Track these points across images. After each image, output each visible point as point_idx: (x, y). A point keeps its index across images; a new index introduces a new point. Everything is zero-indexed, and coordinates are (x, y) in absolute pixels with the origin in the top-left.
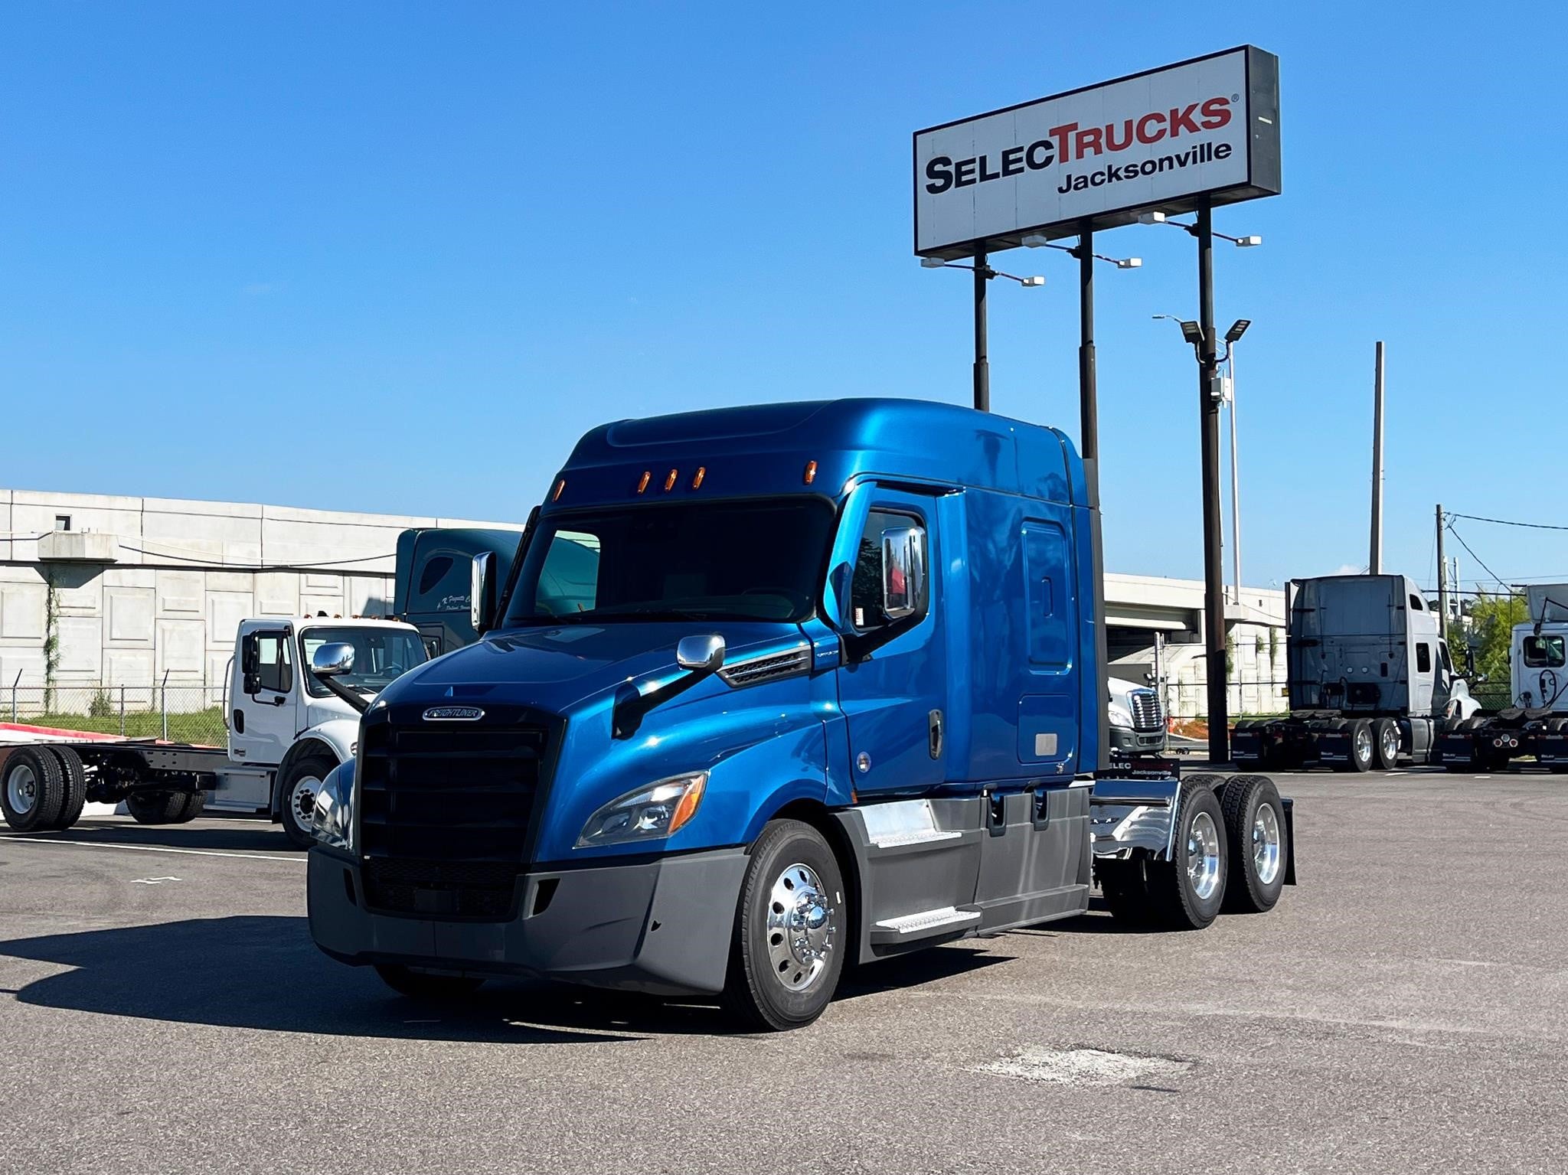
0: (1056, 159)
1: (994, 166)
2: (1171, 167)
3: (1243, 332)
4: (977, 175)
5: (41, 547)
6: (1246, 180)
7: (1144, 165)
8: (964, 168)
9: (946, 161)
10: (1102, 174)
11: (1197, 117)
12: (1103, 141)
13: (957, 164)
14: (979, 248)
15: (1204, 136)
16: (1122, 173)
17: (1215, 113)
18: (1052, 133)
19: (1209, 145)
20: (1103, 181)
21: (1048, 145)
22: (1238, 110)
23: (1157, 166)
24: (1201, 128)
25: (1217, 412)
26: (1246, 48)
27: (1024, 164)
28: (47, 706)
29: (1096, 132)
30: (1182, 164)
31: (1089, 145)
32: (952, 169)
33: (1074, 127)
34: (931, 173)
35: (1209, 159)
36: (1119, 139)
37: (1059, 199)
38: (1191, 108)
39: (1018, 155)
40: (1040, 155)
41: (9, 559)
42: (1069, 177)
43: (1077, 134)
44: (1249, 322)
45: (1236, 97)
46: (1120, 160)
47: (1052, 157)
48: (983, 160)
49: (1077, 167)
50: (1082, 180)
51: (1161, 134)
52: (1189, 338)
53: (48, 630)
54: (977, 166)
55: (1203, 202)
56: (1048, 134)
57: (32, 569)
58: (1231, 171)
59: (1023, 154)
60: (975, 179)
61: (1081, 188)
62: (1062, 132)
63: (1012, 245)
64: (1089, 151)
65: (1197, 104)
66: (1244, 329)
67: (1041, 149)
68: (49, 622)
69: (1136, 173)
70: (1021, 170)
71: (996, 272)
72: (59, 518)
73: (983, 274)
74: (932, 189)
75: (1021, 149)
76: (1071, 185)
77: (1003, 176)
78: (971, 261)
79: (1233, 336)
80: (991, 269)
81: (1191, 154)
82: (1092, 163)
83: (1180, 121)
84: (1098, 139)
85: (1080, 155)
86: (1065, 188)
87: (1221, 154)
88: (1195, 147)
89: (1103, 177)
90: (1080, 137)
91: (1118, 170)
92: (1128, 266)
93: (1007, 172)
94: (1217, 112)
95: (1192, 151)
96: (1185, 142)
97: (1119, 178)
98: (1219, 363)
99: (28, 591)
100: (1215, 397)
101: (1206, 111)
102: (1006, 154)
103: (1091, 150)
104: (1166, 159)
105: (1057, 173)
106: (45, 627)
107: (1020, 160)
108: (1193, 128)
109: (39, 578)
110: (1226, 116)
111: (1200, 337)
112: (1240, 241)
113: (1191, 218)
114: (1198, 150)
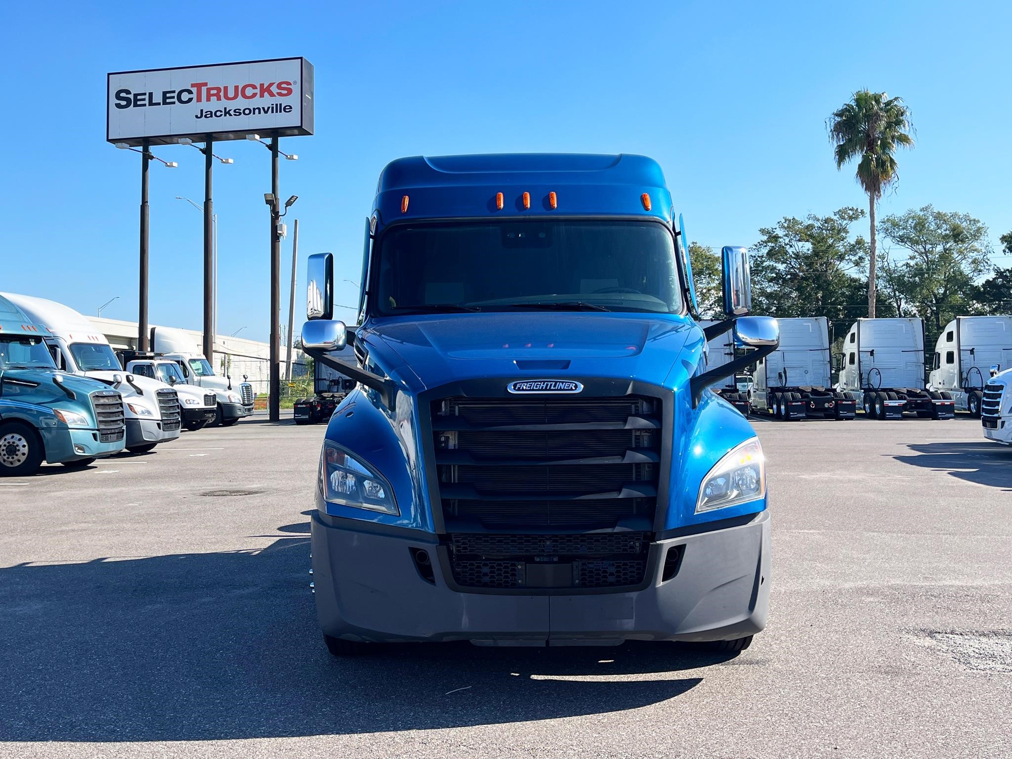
0: (195, 100)
1: (158, 98)
2: (260, 113)
3: (294, 202)
4: (147, 102)
6: (300, 125)
7: (244, 111)
8: (139, 97)
9: (128, 92)
10: (221, 111)
11: (274, 89)
12: (222, 94)
13: (134, 94)
14: (146, 142)
15: (278, 100)
16: (232, 112)
17: (284, 89)
18: (193, 85)
19: (281, 105)
20: (221, 115)
21: (190, 92)
22: (296, 89)
23: (252, 111)
24: (277, 95)
25: (279, 241)
26: (301, 58)
27: (175, 100)
29: (219, 89)
30: (266, 112)
31: (214, 95)
32: (131, 96)
33: (206, 84)
34: (118, 97)
35: (281, 112)
36: (231, 94)
37: (196, 121)
38: (271, 85)
39: (172, 95)
40: (185, 96)
42: (202, 111)
43: (207, 88)
44: (297, 197)
45: (295, 83)
46: (232, 105)
47: (192, 98)
48: (151, 94)
49: (206, 106)
50: (210, 113)
51: (254, 95)
52: (268, 202)
54: (147, 97)
55: (275, 133)
56: (190, 86)
58: (291, 119)
59: (175, 95)
60: (146, 104)
61: (208, 117)
62: (199, 86)
63: (165, 143)
64: (214, 99)
65: (274, 83)
66: (295, 200)
67: (186, 93)
69: (240, 114)
70: (174, 103)
71: (154, 157)
73: (147, 157)
74: (118, 106)
75: (174, 92)
76: (202, 115)
77: (163, 104)
78: (140, 148)
79: (289, 203)
80: (152, 154)
81: (271, 108)
82: (214, 105)
83: (265, 90)
84: (219, 93)
85: (208, 100)
86: (199, 116)
87: (287, 110)
88: (273, 105)
89: (221, 113)
90: (209, 90)
91: (230, 110)
92: (227, 162)
93: (165, 103)
94: (285, 88)
95: (271, 106)
96: (267, 101)
97: (230, 115)
98: (281, 217)
100: (280, 234)
101: (279, 86)
102: (165, 93)
103: (215, 98)
104: (257, 108)
105: (195, 107)
107: (173, 97)
108: (272, 94)
110: (290, 91)
111: (272, 202)
112: (289, 157)
113: (269, 141)
114: (274, 106)
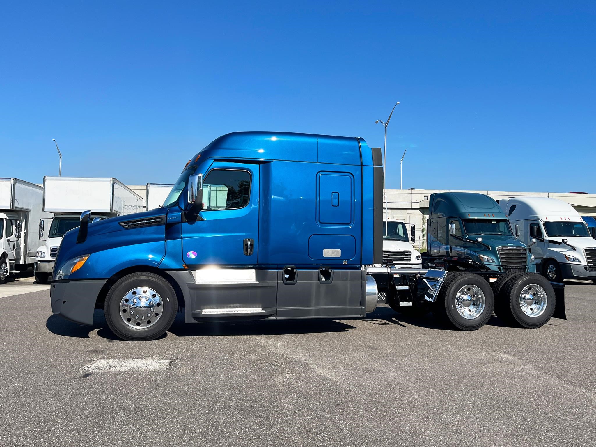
5: (420, 204)
28: (423, 246)
41: (411, 207)
53: (423, 226)
57: (418, 210)
68: (423, 224)
72: (425, 197)
99: (417, 216)
106: (422, 225)
109: (420, 213)
